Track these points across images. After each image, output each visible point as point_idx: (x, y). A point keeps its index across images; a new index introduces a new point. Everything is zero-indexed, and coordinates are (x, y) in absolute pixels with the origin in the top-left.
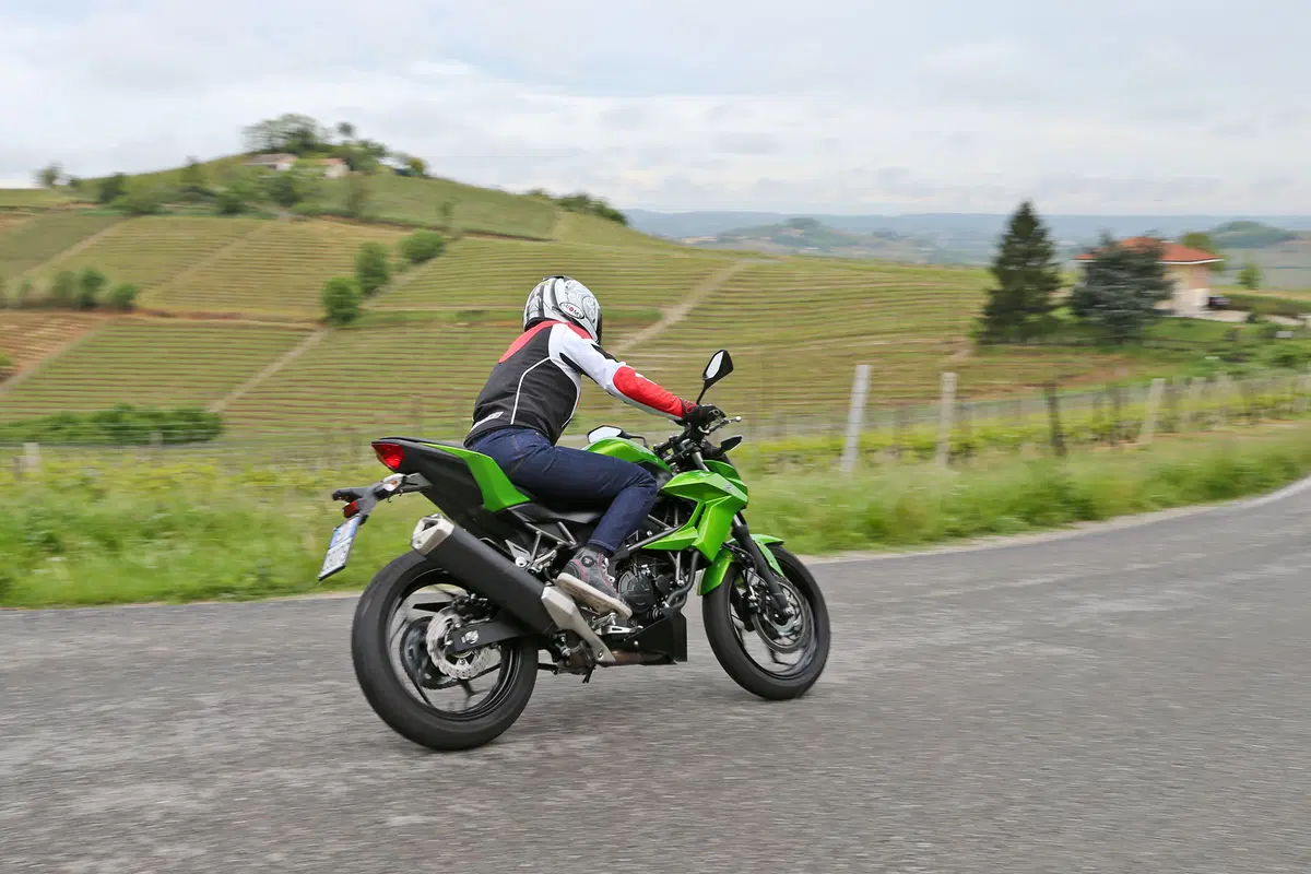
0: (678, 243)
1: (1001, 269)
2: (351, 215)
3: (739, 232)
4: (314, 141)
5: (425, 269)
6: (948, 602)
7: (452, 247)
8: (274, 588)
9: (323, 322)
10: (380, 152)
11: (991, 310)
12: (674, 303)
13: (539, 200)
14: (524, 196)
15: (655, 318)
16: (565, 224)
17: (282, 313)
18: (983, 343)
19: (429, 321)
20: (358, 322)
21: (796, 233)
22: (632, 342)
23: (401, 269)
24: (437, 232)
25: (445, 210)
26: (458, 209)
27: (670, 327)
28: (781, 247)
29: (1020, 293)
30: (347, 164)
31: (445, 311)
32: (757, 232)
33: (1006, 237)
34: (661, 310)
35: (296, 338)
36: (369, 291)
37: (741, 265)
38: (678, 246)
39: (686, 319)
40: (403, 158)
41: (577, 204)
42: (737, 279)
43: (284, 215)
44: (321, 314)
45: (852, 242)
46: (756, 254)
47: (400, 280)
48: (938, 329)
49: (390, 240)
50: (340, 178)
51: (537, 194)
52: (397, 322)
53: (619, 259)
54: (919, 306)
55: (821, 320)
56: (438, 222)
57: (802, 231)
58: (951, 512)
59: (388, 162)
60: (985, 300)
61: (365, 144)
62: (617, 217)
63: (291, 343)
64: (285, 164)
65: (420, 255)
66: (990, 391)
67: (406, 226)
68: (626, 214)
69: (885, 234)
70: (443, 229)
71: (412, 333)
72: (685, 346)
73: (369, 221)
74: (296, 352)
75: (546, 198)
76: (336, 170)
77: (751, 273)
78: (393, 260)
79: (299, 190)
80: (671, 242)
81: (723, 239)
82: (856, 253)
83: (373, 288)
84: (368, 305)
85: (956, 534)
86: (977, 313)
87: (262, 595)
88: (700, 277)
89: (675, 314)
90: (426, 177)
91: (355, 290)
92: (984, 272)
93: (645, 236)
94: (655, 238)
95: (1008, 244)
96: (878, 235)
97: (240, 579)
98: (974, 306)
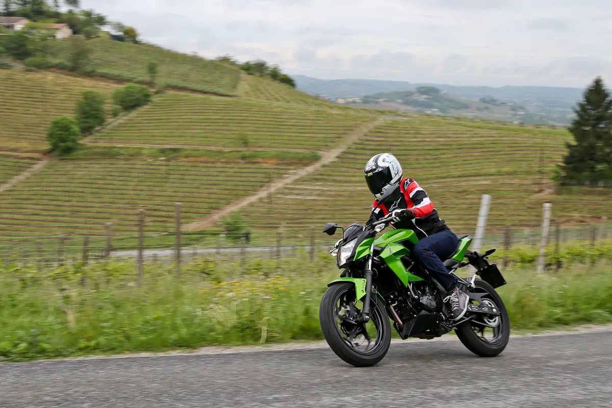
0: (334, 102)
1: (577, 129)
2: (74, 69)
3: (380, 95)
4: (44, 8)
5: (133, 114)
6: (565, 368)
7: (156, 99)
8: (43, 352)
9: (47, 153)
10: (101, 20)
11: (568, 160)
12: (328, 148)
13: (226, 65)
14: (215, 61)
15: (316, 159)
16: (246, 83)
17: (13, 145)
18: (563, 184)
19: (135, 155)
20: (75, 154)
21: (423, 98)
22: (296, 177)
23: (115, 114)
24: (145, 86)
25: (152, 69)
26: (162, 69)
27: (324, 166)
28: (410, 108)
29: (592, 147)
30: (71, 28)
31: (147, 148)
32: (392, 96)
33: (581, 105)
34: (320, 153)
35: (24, 165)
36: (87, 130)
37: (381, 120)
38: (332, 104)
39: (336, 160)
40: (119, 26)
41: (257, 69)
42: (378, 131)
43: (18, 66)
44: (46, 146)
45: (465, 106)
46: (394, 113)
47: (113, 122)
48: (528, 173)
49: (106, 90)
50: (64, 40)
51: (225, 60)
52: (109, 155)
53: (286, 112)
54: (516, 156)
55: (438, 165)
56: (147, 78)
57: (426, 96)
58: (556, 305)
59: (105, 29)
60: (566, 152)
61: (88, 14)
62: (288, 81)
63: (20, 169)
64: (20, 25)
65: (130, 103)
66: (568, 221)
67: (119, 80)
68: (293, 78)
69: (489, 102)
70: (150, 84)
71: (121, 164)
72: (335, 181)
73: (90, 75)
74: (23, 176)
75: (233, 63)
76: (63, 33)
77: (390, 127)
78: (108, 106)
79: (30, 47)
80: (329, 100)
81: (366, 100)
82: (468, 114)
83: (92, 128)
84: (86, 141)
85: (561, 322)
86: (561, 162)
87: (32, 358)
88: (350, 129)
89: (329, 156)
90: (136, 42)
91: (76, 129)
92: (566, 131)
93: (308, 96)
94: (317, 98)
95: (583, 110)
96: (483, 100)
97: (16, 345)
98: (559, 156)
